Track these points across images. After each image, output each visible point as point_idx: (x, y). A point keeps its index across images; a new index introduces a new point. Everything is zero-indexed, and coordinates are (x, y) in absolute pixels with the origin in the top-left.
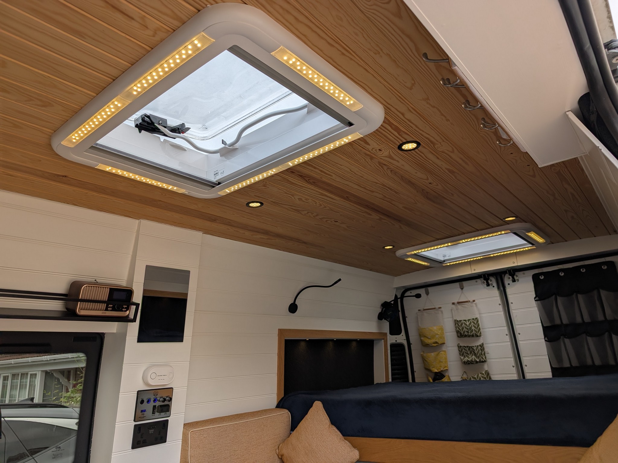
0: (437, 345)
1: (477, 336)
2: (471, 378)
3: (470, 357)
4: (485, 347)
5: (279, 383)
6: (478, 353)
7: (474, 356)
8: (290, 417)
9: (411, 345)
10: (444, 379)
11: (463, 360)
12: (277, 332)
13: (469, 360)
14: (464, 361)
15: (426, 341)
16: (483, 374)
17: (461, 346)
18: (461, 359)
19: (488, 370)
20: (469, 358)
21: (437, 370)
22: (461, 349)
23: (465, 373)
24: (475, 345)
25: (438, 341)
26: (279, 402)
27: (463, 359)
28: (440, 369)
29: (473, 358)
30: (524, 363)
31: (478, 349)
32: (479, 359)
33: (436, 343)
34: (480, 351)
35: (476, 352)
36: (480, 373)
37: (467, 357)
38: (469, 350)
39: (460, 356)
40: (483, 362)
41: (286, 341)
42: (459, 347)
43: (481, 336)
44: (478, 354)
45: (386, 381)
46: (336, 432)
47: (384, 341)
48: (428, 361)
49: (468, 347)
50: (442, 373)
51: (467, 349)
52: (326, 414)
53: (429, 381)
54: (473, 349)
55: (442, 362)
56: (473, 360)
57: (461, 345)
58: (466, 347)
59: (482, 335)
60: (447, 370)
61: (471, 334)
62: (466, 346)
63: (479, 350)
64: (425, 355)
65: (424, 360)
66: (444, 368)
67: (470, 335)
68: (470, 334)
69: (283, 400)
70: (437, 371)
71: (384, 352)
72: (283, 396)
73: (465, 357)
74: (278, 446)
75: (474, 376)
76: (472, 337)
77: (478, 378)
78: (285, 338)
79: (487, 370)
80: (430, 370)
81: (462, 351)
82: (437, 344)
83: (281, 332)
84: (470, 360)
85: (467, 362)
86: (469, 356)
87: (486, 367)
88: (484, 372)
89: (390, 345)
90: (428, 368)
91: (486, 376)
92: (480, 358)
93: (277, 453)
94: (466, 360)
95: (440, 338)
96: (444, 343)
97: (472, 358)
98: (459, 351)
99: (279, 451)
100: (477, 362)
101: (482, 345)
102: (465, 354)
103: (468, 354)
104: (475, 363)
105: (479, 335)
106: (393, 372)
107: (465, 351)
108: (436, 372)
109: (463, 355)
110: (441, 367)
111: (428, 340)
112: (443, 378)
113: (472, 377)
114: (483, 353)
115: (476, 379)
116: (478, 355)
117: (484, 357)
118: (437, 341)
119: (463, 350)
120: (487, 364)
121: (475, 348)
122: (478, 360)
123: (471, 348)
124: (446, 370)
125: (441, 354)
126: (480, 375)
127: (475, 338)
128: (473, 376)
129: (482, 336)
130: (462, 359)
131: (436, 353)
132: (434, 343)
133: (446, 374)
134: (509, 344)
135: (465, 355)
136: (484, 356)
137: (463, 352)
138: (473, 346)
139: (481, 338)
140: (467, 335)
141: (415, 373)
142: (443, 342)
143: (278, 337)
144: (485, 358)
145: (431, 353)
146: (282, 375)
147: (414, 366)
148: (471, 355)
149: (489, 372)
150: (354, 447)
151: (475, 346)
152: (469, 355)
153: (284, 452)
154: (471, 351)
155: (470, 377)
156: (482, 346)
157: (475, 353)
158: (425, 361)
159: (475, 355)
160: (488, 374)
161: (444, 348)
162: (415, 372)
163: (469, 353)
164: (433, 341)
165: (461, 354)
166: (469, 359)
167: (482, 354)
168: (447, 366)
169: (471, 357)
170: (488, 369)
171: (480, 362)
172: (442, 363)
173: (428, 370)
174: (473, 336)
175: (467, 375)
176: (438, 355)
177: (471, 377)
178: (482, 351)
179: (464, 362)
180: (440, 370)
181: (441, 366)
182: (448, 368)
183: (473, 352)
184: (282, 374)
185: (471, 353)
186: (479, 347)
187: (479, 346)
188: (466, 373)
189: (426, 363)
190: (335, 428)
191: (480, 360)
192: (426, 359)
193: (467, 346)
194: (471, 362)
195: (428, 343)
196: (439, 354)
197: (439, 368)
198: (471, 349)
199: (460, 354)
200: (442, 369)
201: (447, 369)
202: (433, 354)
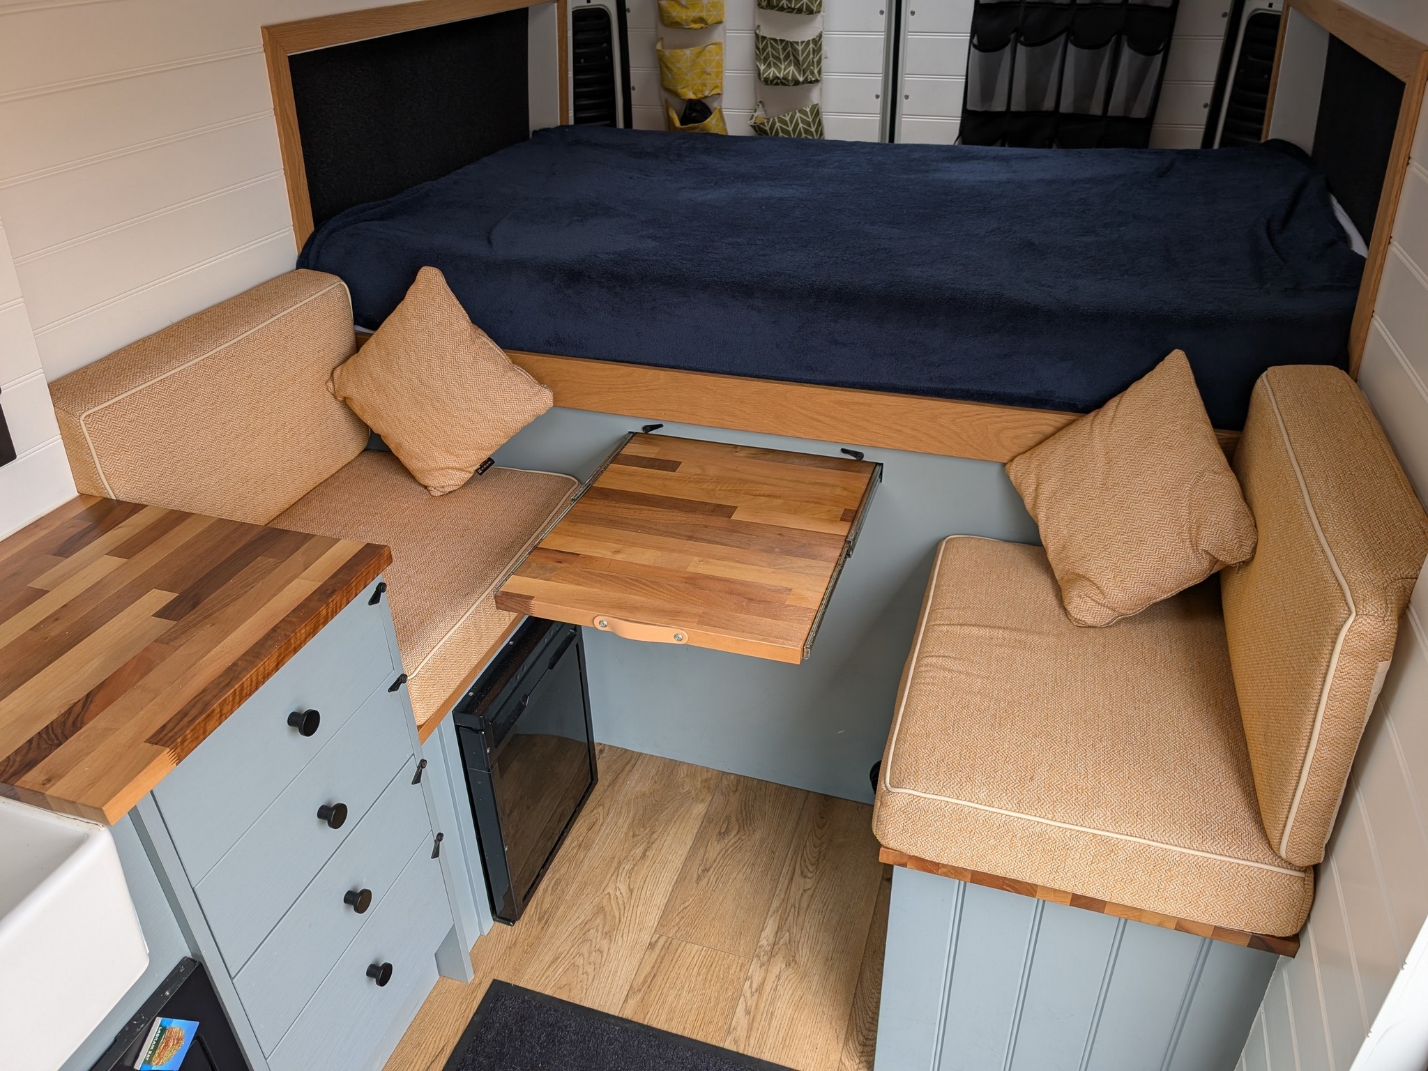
0: (702, 28)
1: (811, 12)
2: (776, 120)
3: (783, 67)
4: (823, 44)
5: (294, 196)
6: (804, 61)
7: (792, 68)
8: (347, 295)
9: (628, 14)
10: (708, 120)
11: (764, 74)
12: (259, 40)
13: (778, 75)
14: (765, 78)
15: (674, 14)
16: (805, 113)
17: (764, 38)
18: (759, 70)
19: (820, 105)
20: (779, 70)
21: (694, 93)
22: (764, 44)
23: (761, 106)
24: (803, 40)
25: (705, 18)
26: (304, 249)
27: (765, 71)
28: (702, 91)
29: (789, 72)
30: (903, 89)
31: (807, 50)
32: (804, 75)
33: (701, 20)
34: (811, 56)
35: (801, 59)
36: (800, 111)
37: (775, 68)
38: (784, 49)
39: (758, 64)
40: (811, 82)
41: (297, 63)
42: (759, 38)
43: (819, 12)
44: (803, 65)
45: (561, 122)
46: (491, 348)
47: (558, 8)
48: (675, 70)
49: (784, 43)
50: (705, 101)
51: (780, 47)
52: (458, 302)
53: (669, 120)
54: (795, 50)
55: (710, 74)
56: (790, 78)
57: (764, 32)
58: (779, 43)
59: (822, 8)
60: (719, 94)
61: (797, 7)
62: (778, 38)
63: (808, 54)
64: (667, 53)
65: (662, 66)
66: (712, 91)
67: (794, 9)
68: (793, 6)
69: (316, 241)
70: (692, 96)
71: (559, 41)
72: (313, 229)
73: (769, 66)
74: (330, 372)
75: (785, 116)
76: (796, 13)
77: (794, 134)
78: (289, 55)
79: (817, 104)
80: (675, 94)
81: (764, 50)
82: (703, 25)
83: (274, 34)
84: (781, 76)
85: (772, 81)
86: (779, 64)
87: (815, 96)
88: (808, 110)
89: (573, 12)
90: (671, 88)
91: (810, 120)
92: (808, 73)
93: (332, 391)
94: (771, 75)
95: (712, 6)
96: (720, 22)
97: (786, 72)
98: (757, 48)
99: (334, 386)
100: (797, 83)
101: (817, 39)
102: (771, 58)
103: (778, 59)
104: (791, 84)
105: (815, 9)
106: (577, 90)
107: (774, 52)
108: (690, 100)
109: (765, 60)
110: (705, 88)
111: (679, 9)
112: (706, 118)
113: (778, 118)
114: (816, 60)
115: (791, 136)
116: (805, 66)
117: (816, 71)
118: (704, 14)
119: (769, 49)
120: (821, 89)
121: (800, 48)
122: (801, 79)
123: (790, 45)
124: (717, 96)
125: (710, 52)
126: (798, 114)
127: (803, 16)
128: (781, 116)
129: (822, 13)
130: (762, 71)
131: (696, 49)
132: (695, 21)
133: (714, 105)
134: (882, 36)
135: (770, 63)
136: (818, 66)
137: (768, 54)
138: (797, 43)
139: (819, 18)
140: (785, 6)
141: (632, 92)
142: (718, 19)
143: (264, 54)
144: (819, 72)
145: (684, 50)
146: (301, 172)
147: (632, 71)
148: (786, 63)
149: (820, 110)
150: (540, 381)
151: (802, 42)
152: (781, 63)
153: (351, 391)
154: (788, 53)
155: (774, 119)
156: (817, 41)
157: (798, 60)
158: (665, 70)
159: (797, 64)
160: (816, 112)
161: (717, 36)
162: (634, 89)
163: (782, 57)
164: (694, 14)
165: (762, 58)
166: (780, 73)
167: (813, 61)
168: (719, 85)
169: (785, 69)
170: (819, 103)
171: (806, 81)
172: (709, 77)
173: (668, 90)
174: (800, 11)
175: (765, 111)
176: (699, 54)
177: (776, 118)
178: (815, 55)
179: (767, 81)
180: (700, 96)
181: (705, 85)
182: (721, 90)
183: (794, 56)
184: (299, 170)
185: (787, 57)
186: (811, 45)
187: (811, 42)
188: (763, 106)
189: (669, 75)
190: (485, 339)
191: (806, 79)
192: (669, 65)
193: (782, 41)
194: (783, 81)
195: (678, 20)
196: (703, 50)
197: (700, 88)
198: (790, 48)
199: (757, 57)
200: (707, 93)
201: (720, 92)
202: (688, 52)
